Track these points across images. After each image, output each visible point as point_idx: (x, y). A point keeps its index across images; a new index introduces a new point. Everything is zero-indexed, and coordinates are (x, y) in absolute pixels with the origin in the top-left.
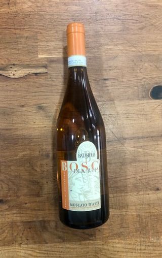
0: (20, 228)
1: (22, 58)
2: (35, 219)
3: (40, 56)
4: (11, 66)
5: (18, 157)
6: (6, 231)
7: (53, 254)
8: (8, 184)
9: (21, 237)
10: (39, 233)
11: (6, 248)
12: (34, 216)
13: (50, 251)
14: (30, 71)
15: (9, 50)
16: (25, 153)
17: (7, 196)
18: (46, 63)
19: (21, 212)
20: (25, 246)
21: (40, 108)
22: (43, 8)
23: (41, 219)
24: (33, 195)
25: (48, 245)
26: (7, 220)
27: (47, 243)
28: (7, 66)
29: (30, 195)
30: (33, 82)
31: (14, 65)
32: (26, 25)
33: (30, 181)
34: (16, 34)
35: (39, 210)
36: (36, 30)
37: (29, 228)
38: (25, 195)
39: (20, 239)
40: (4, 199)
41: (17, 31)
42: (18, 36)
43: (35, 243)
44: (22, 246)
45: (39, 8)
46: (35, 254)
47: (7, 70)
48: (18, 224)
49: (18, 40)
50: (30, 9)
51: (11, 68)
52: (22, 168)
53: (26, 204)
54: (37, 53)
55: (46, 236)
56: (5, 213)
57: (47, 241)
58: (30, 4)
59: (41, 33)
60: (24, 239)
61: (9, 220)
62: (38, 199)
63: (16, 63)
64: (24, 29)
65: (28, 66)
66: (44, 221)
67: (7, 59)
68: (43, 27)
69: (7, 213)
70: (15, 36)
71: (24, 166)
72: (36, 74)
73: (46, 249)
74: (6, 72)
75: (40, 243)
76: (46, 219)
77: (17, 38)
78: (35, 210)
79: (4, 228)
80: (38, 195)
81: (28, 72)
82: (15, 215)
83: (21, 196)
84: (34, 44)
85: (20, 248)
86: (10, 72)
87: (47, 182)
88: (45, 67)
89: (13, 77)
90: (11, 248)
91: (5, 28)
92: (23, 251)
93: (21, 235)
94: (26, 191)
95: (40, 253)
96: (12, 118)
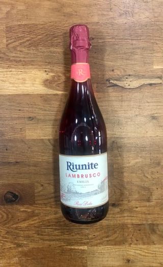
0: (130, 229)
1: (138, 68)
2: (144, 222)
3: (155, 67)
4: (126, 77)
5: (130, 165)
6: (118, 232)
7: (160, 254)
8: (120, 190)
9: (131, 238)
10: (148, 235)
11: (117, 247)
12: (143, 219)
13: (158, 252)
14: (144, 82)
15: (125, 61)
16: (137, 160)
17: (119, 201)
18: (161, 73)
19: (132, 215)
20: (135, 246)
21: (154, 118)
22: (160, 18)
23: (150, 222)
24: (144, 200)
25: (157, 246)
26: (119, 222)
27: (155, 244)
28: (123, 76)
29: (141, 200)
30: (148, 92)
31: (129, 75)
32: (143, 36)
33: (142, 187)
34: (132, 44)
35: (149, 214)
36: (152, 41)
37: (139, 230)
38: (136, 200)
39: (130, 239)
40: (116, 203)
41: (134, 42)
42: (134, 46)
43: (144, 244)
44: (132, 246)
45: (156, 18)
46: (143, 254)
47: (123, 81)
48: (129, 226)
49: (134, 50)
50: (147, 20)
51: (127, 78)
52: (134, 175)
53: (137, 208)
54: (152, 63)
55: (154, 237)
56: (117, 216)
57: (155, 243)
58: (147, 14)
59: (157, 44)
60: (134, 239)
61: (121, 222)
62: (148, 204)
63: (131, 74)
64: (140, 40)
65: (143, 77)
66: (153, 224)
67: (124, 69)
68: (160, 37)
69: (119, 216)
70: (131, 47)
71: (136, 173)
72: (151, 85)
73: (154, 250)
74: (122, 82)
75: (148, 244)
76: (155, 222)
77: (133, 49)
78: (145, 214)
79: (116, 230)
80: (149, 200)
81: (143, 83)
82: (126, 218)
83: (132, 200)
84: (149, 55)
85: (129, 248)
86: (125, 82)
87: (157, 189)
88: (160, 78)
89: (129, 87)
90: (122, 248)
91: (122, 39)
92: (133, 251)
93: (131, 236)
94: (136, 196)
95: (148, 253)
96: (126, 128)
